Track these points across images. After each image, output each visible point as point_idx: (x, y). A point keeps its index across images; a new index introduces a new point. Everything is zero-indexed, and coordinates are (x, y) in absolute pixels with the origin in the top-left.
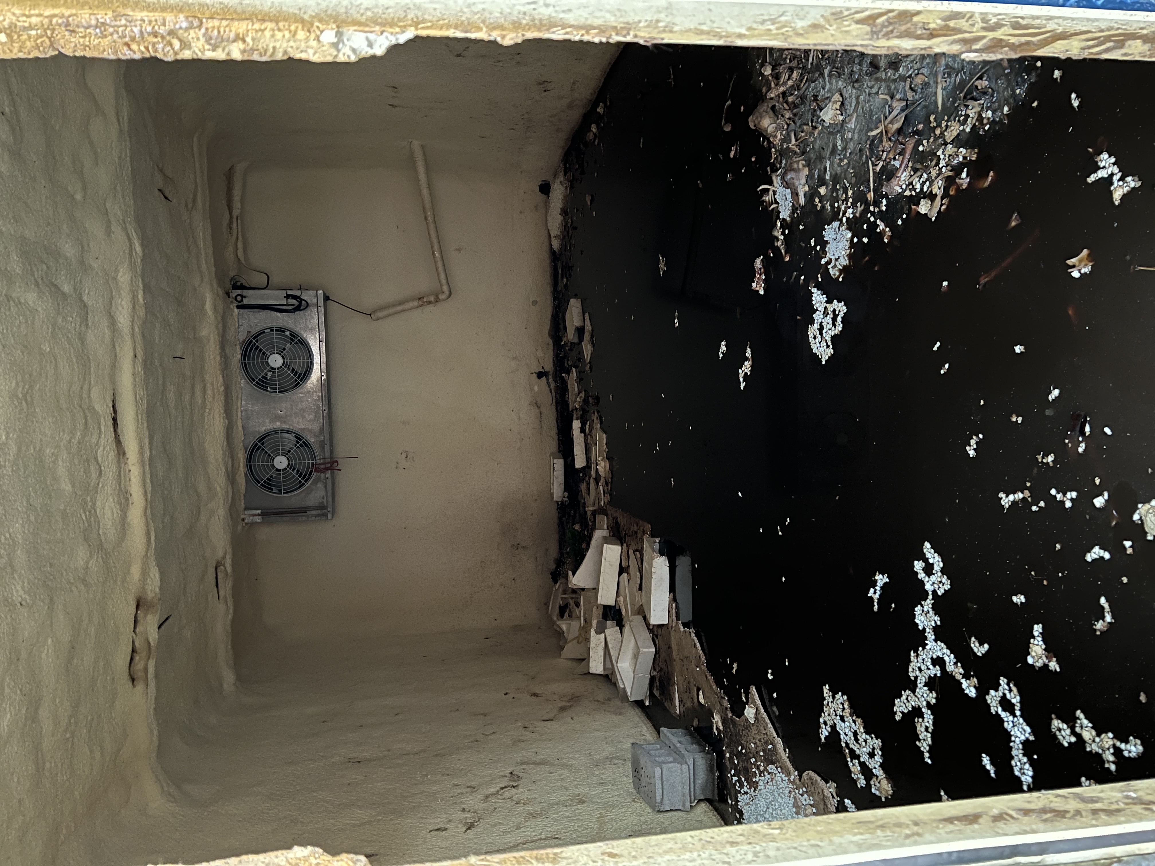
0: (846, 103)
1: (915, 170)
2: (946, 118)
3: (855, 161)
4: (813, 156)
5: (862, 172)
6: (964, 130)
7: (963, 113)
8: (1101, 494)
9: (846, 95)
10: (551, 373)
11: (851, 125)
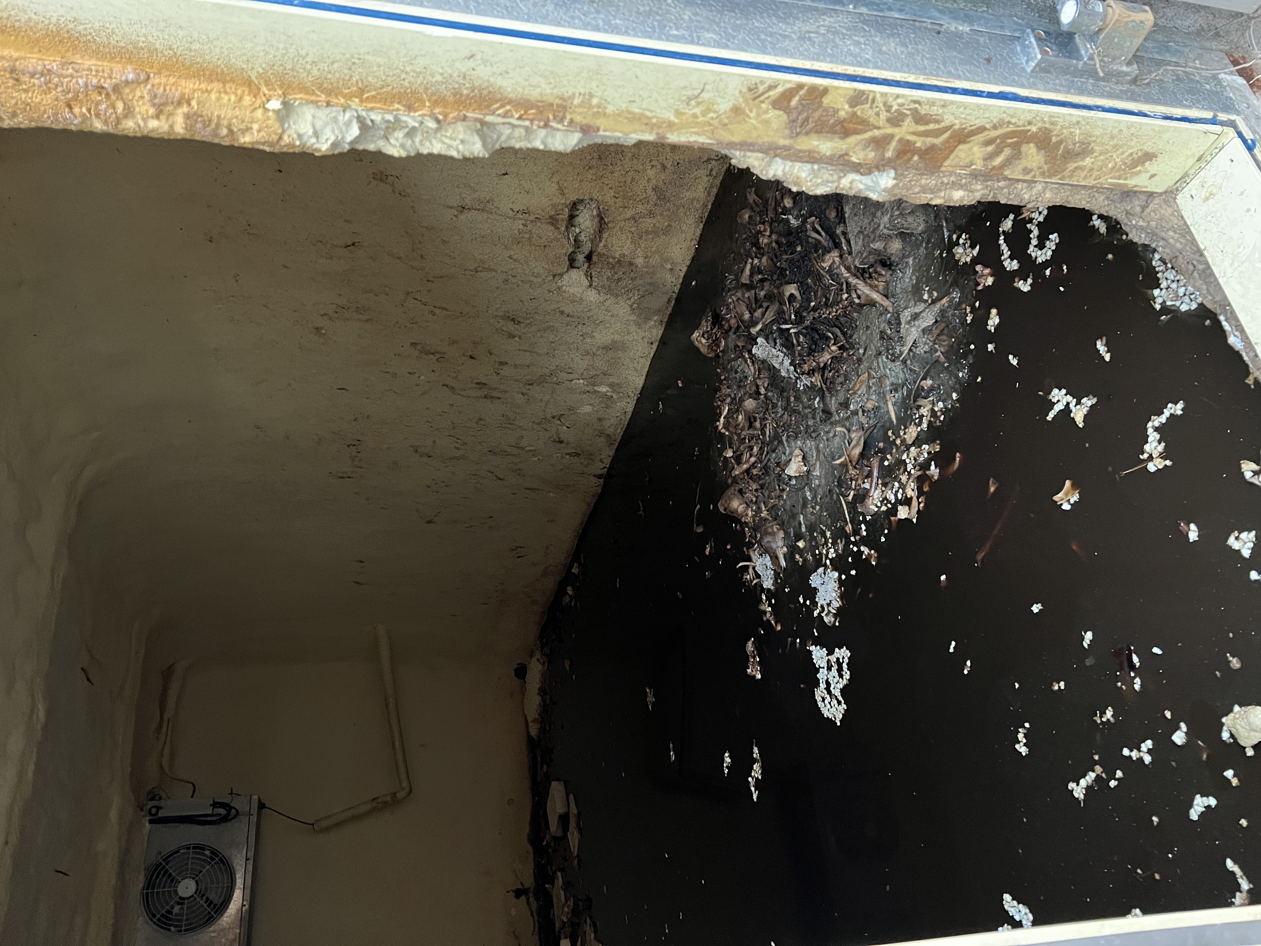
0: (808, 456)
1: (885, 485)
2: (903, 427)
3: (828, 503)
4: (785, 517)
5: (836, 510)
6: (922, 430)
7: (917, 416)
8: (1178, 728)
9: (805, 449)
10: (532, 890)
11: (817, 473)
